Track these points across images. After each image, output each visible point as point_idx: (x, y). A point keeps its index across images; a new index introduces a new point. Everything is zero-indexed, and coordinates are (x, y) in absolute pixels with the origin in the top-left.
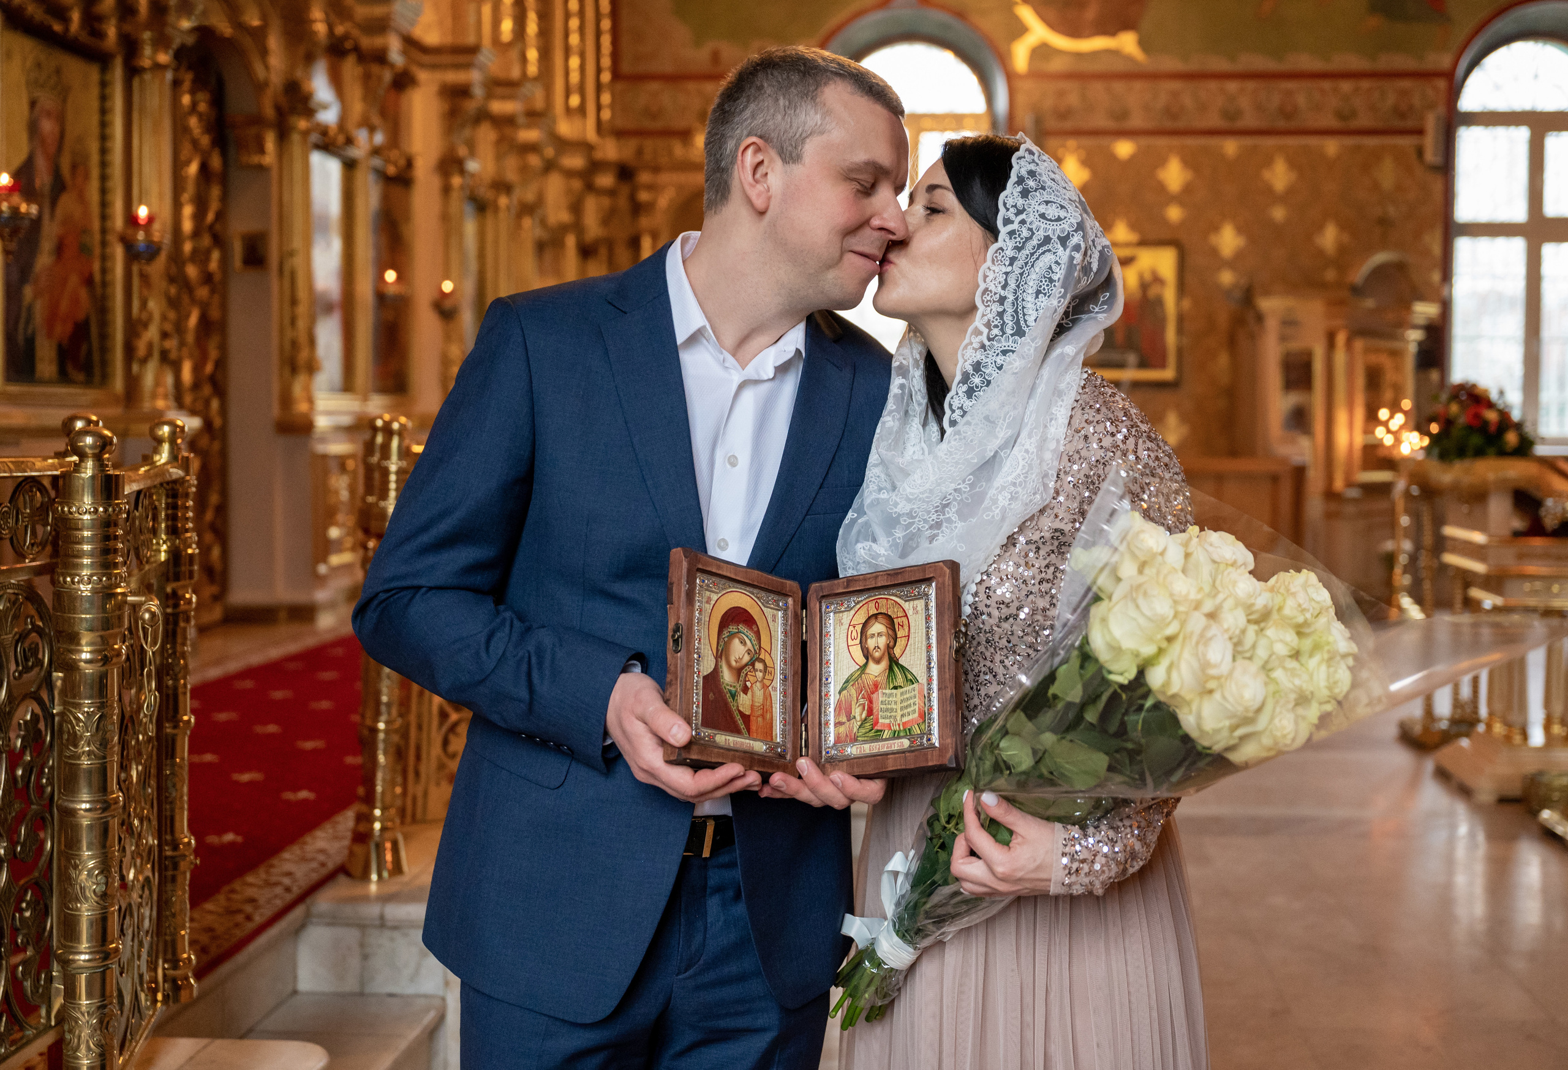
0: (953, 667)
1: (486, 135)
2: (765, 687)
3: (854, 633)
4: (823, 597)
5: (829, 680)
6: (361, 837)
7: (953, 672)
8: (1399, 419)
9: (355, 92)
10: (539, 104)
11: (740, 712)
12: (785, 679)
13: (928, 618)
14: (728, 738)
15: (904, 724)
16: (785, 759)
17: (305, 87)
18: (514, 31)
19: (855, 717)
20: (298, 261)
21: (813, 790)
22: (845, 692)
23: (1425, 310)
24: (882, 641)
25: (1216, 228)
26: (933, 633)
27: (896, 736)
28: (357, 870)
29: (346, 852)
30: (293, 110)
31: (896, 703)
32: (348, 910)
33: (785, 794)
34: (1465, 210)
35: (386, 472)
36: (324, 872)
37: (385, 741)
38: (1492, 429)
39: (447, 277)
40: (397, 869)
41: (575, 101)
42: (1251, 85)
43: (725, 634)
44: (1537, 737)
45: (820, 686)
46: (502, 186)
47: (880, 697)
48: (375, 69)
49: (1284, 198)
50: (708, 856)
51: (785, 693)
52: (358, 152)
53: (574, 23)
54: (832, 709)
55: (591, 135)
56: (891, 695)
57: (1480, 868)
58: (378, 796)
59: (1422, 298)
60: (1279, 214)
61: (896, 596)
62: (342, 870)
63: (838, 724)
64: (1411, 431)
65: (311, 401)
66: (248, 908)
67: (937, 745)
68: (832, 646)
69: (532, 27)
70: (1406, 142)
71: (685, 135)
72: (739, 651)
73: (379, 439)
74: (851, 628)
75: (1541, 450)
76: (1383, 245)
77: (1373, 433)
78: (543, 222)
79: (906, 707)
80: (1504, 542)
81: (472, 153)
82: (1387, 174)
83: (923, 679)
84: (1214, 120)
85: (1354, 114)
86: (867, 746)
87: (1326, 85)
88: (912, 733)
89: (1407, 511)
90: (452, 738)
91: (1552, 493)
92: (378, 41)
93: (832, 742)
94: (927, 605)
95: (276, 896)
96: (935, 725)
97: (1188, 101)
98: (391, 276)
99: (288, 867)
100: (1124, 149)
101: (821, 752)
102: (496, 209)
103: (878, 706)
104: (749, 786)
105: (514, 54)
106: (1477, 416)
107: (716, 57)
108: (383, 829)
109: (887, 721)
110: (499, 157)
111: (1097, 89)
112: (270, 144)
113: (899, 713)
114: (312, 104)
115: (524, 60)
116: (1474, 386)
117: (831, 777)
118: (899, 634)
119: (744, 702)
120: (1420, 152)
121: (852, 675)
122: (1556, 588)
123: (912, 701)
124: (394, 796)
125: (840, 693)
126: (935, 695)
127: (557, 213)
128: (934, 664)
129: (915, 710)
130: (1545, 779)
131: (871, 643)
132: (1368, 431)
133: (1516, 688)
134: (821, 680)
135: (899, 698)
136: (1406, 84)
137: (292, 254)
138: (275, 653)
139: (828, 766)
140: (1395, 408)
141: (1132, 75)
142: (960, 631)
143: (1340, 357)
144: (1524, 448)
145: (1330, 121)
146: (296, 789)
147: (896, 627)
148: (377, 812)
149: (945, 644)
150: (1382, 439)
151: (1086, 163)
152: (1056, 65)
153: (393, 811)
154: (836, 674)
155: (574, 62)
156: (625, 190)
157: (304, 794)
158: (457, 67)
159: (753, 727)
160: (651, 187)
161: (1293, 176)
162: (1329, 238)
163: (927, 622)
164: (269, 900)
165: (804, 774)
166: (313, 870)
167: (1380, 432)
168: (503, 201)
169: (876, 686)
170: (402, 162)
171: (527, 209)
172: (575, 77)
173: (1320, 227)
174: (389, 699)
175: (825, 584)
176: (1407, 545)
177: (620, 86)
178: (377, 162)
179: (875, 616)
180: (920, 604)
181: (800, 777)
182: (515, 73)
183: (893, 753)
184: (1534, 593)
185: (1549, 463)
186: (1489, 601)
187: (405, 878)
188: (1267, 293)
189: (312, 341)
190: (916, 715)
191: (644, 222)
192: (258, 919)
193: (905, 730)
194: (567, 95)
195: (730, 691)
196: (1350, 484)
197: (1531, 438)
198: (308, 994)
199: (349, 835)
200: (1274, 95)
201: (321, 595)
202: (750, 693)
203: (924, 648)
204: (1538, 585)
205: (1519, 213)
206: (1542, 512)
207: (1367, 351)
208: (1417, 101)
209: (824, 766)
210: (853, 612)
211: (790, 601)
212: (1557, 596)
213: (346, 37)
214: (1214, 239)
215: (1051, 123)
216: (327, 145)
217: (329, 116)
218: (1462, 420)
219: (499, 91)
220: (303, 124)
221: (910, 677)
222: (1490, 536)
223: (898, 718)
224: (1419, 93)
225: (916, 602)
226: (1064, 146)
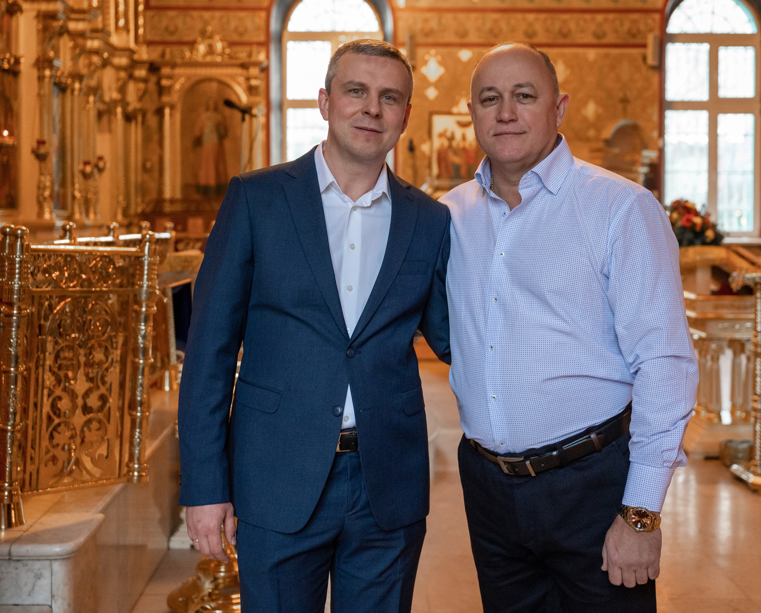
1: (66, 43)
10: (100, 24)
23: (650, 155)
34: (671, 95)
35: (12, 263)
37: (11, 438)
38: (698, 228)
40: (20, 522)
41: (122, 22)
42: (542, 16)
44: (726, 418)
46: (77, 76)
49: (564, 86)
55: (132, 45)
58: (7, 474)
59: (647, 147)
70: (636, 52)
71: (192, 44)
73: (8, 241)
75: (727, 240)
76: (623, 115)
78: (101, 99)
80: (706, 298)
81: (58, 55)
82: (625, 70)
84: (520, 38)
85: (604, 35)
87: (588, 16)
90: (55, 435)
91: (734, 268)
97: (504, 26)
100: (465, 55)
102: (73, 91)
106: (689, 220)
108: (11, 496)
110: (74, 57)
111: (448, 18)
116: (687, 201)
120: (644, 58)
122: (737, 326)
124: (18, 473)
127: (111, 93)
130: (734, 445)
133: (714, 389)
136: (635, 16)
141: (470, 9)
144: (718, 240)
145: (590, 39)
148: (6, 485)
151: (441, 63)
153: (16, 483)
156: (153, 79)
160: (170, 77)
161: (568, 72)
162: (591, 110)
168: (77, 86)
170: (12, 60)
171: (92, 91)
172: (122, 8)
173: (585, 104)
177: (150, 13)
182: (85, 5)
184: (724, 329)
185: (733, 248)
186: (697, 335)
187: (24, 527)
191: (165, 99)
194: (117, 18)
197: (722, 235)
200: (556, 22)
204: (726, 324)
205: (704, 96)
206: (730, 280)
208: (642, 27)
212: (738, 331)
215: (420, 39)
218: (682, 223)
219: (74, 16)
222: (697, 295)
224: (643, 22)
226: (428, 53)
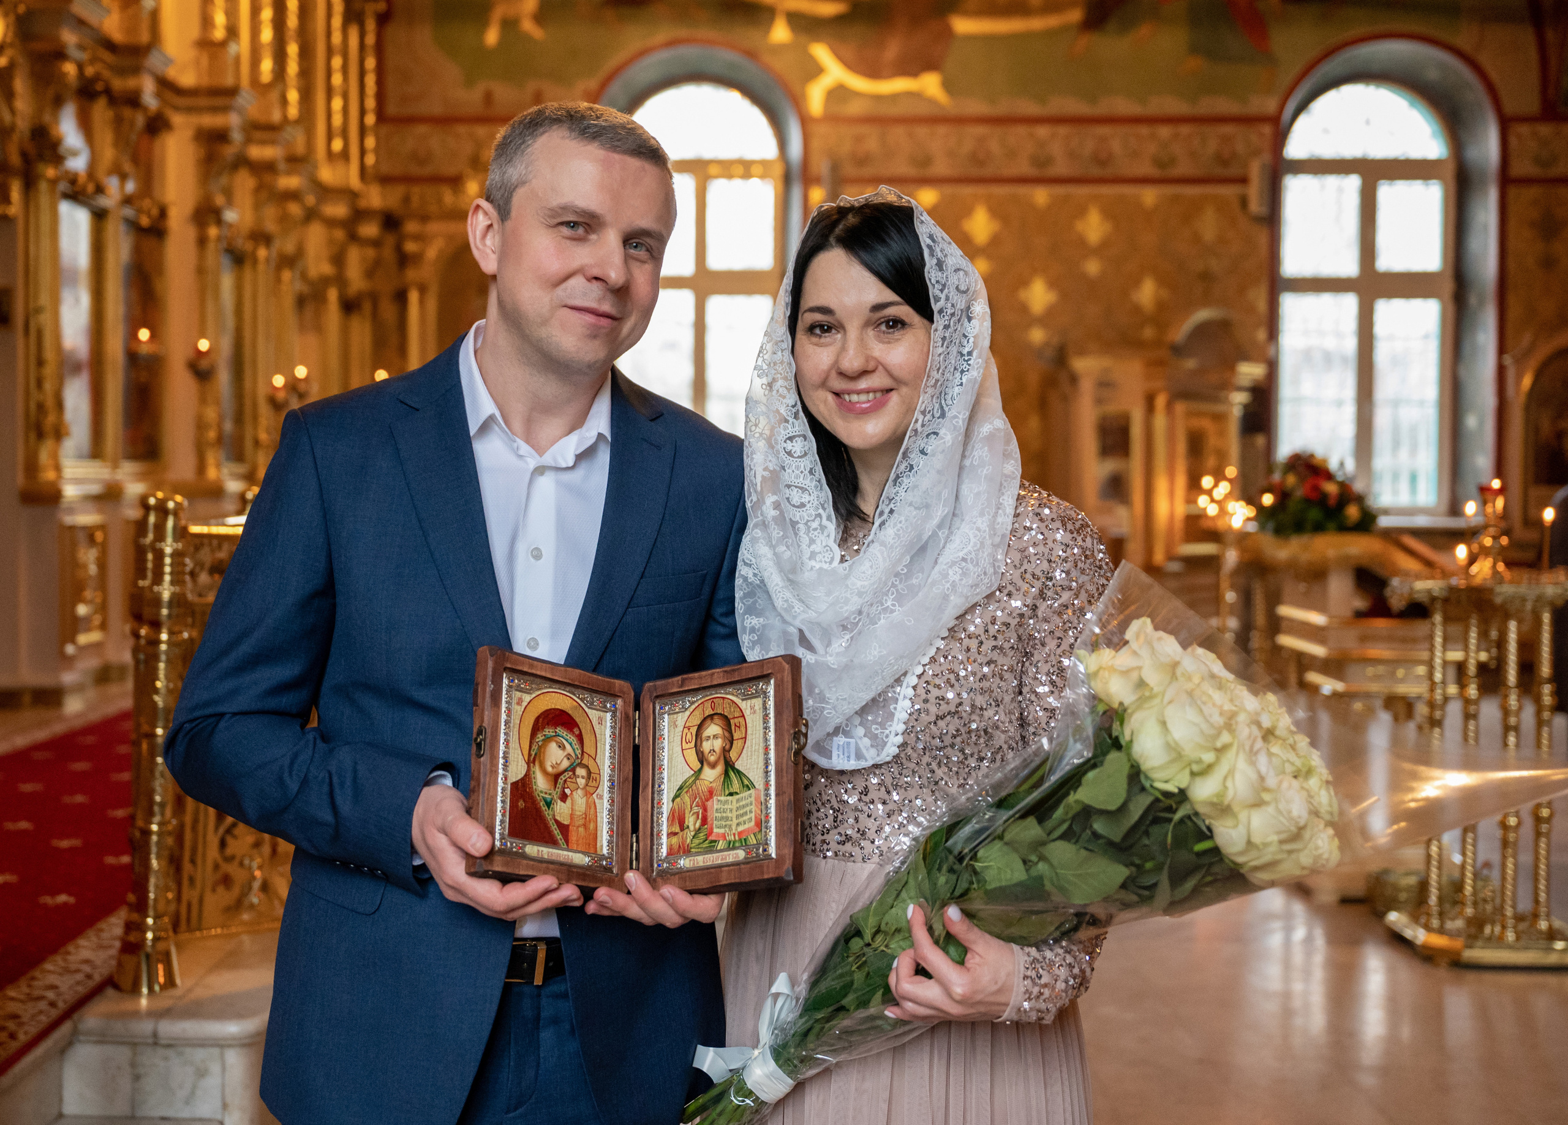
0: (791, 771)
1: (244, 182)
2: (588, 794)
3: (689, 736)
4: (657, 697)
5: (663, 787)
6: (131, 947)
7: (791, 776)
8: (1224, 488)
9: (106, 137)
10: (300, 148)
11: (557, 821)
12: (612, 787)
13: (766, 716)
14: (541, 849)
15: (740, 833)
16: (612, 872)
17: (53, 132)
18: (273, 71)
19: (688, 827)
20: (45, 319)
21: (642, 907)
22: (678, 800)
23: (1250, 371)
24: (718, 744)
25: (1024, 282)
26: (772, 735)
27: (731, 846)
28: (126, 982)
29: (114, 963)
30: (41, 157)
31: (731, 810)
32: (118, 1027)
33: (612, 910)
34: (1292, 264)
35: (159, 555)
36: (91, 984)
37: (158, 843)
38: (1332, 502)
39: (203, 335)
40: (170, 983)
41: (337, 145)
42: (1063, 130)
43: (540, 737)
45: (653, 793)
46: (261, 237)
47: (714, 804)
48: (127, 112)
49: (1100, 250)
50: (540, 984)
51: (612, 801)
52: (110, 200)
53: (337, 62)
54: (664, 819)
55: (354, 180)
56: (726, 802)
57: (1319, 974)
58: (151, 903)
59: (1246, 358)
60: (1093, 267)
61: (733, 695)
62: (110, 982)
63: (671, 834)
64: (1237, 500)
65: (58, 468)
66: (11, 1025)
67: (774, 855)
68: (666, 750)
69: (293, 68)
70: (1229, 192)
71: (456, 183)
72: (556, 756)
73: (152, 519)
74: (686, 730)
75: (1384, 522)
76: (1206, 301)
77: (1195, 502)
78: (304, 276)
79: (742, 815)
80: (1346, 623)
81: (230, 202)
82: (1209, 226)
83: (759, 784)
84: (1024, 168)
85: (1172, 161)
86: (700, 858)
87: (1144, 130)
88: (748, 843)
89: (1233, 587)
90: (230, 840)
91: (1397, 572)
92: (131, 83)
93: (665, 854)
94: (764, 703)
95: (41, 1012)
96: (772, 835)
97: (995, 147)
98: (144, 334)
99: (52, 979)
100: (927, 197)
101: (652, 866)
102: (255, 261)
103: (713, 814)
104: (566, 901)
105: (274, 95)
106: (1316, 488)
107: (488, 98)
108: (156, 939)
109: (722, 831)
110: (257, 206)
111: (898, 133)
112: (16, 193)
113: (735, 821)
114: (62, 150)
115: (284, 102)
116: (1312, 456)
117: (661, 891)
118: (736, 736)
119: (561, 811)
120: (1244, 202)
121: (685, 782)
122: (1400, 673)
123: (748, 809)
124: (168, 901)
125: (673, 801)
126: (772, 802)
127: (318, 265)
128: (772, 768)
129: (751, 818)
130: (1392, 878)
131: (706, 746)
132: (1191, 500)
134: (653, 787)
135: (735, 805)
136: (1228, 129)
137: (38, 310)
138: (21, 741)
139: (659, 880)
140: (1219, 476)
141: (937, 119)
142: (800, 731)
143: (1160, 421)
144: (1366, 522)
145: (1148, 169)
146: (54, 893)
147: (733, 727)
148: (150, 921)
149: (784, 746)
150: (1205, 509)
152: (854, 108)
153: (166, 919)
154: (669, 780)
155: (337, 104)
156: (390, 240)
157: (62, 898)
158: (214, 110)
159: (573, 837)
160: (419, 238)
161: (1107, 227)
162: (1147, 293)
163: (764, 723)
164: (35, 1015)
165: (632, 889)
166: (78, 983)
167: (1203, 501)
168: (262, 253)
169: (711, 793)
170: (155, 212)
171: (288, 261)
172: (337, 120)
173: (1137, 283)
174: (162, 799)
175: (659, 683)
176: (1233, 623)
177: (384, 129)
178: (128, 212)
179: (711, 717)
180: (757, 703)
181: (629, 893)
182: (276, 116)
183: (728, 865)
184: (1377, 678)
185: (1392, 536)
186: (1328, 685)
187: (178, 991)
188: (1082, 352)
189: (60, 405)
190: (753, 823)
191: (411, 274)
192: (23, 1038)
193: (740, 840)
194: (330, 138)
195: (545, 799)
196: (1171, 557)
197: (1374, 513)
198: (76, 1117)
199: (118, 944)
200: (1088, 141)
201: (68, 678)
202: (569, 801)
203: (762, 751)
204: (1381, 669)
205: (1348, 266)
206: (1388, 592)
207: (1190, 414)
208: (1240, 148)
209: (655, 880)
210: (688, 713)
211: (619, 702)
212: (1402, 681)
213: (97, 78)
214: (1023, 295)
215: (850, 170)
216: (76, 195)
217: (78, 164)
218: (1299, 493)
219: (258, 135)
220: (50, 172)
221: (746, 782)
222: (1331, 617)
223: (734, 827)
224: (1243, 139)
225: (754, 701)
